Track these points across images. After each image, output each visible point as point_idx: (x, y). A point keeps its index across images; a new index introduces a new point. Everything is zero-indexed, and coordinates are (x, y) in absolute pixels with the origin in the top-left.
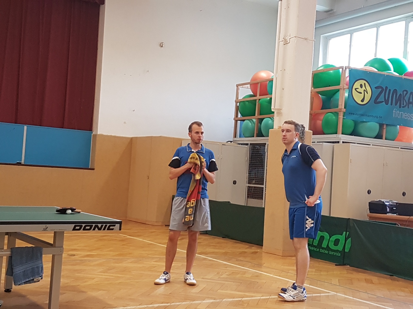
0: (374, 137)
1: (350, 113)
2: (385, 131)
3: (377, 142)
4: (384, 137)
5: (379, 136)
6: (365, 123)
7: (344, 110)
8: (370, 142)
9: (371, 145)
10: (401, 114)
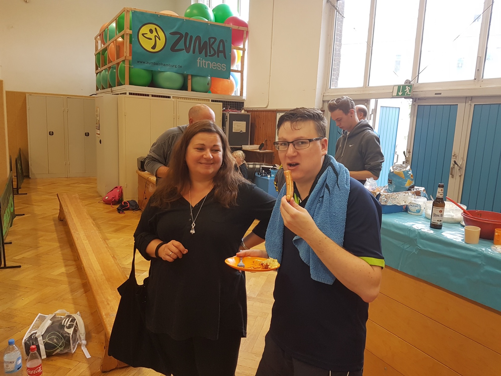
0: (178, 88)
1: (138, 62)
2: (190, 82)
4: (189, 89)
5: (183, 88)
7: (130, 58)
8: (170, 93)
9: (171, 97)
10: (208, 64)
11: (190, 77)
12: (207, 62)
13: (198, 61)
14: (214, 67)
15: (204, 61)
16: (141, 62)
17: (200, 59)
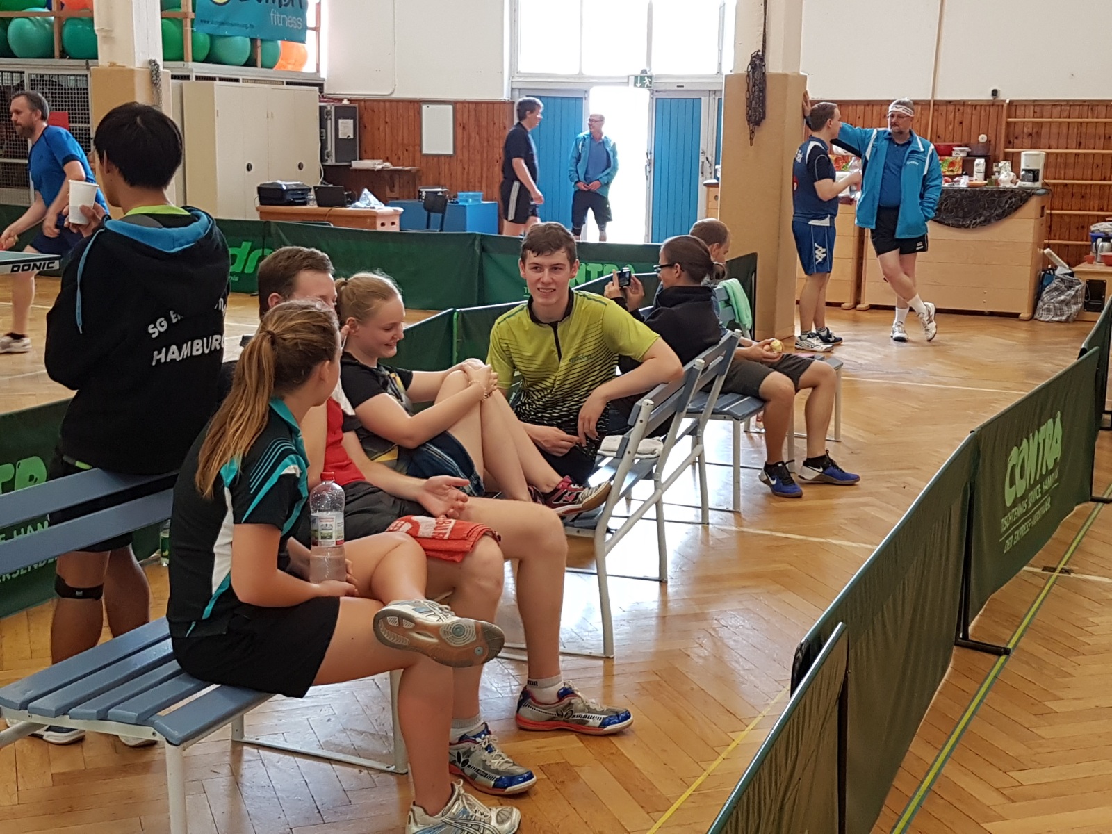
0: (243, 63)
1: (202, 21)
2: (259, 50)
3: (250, 74)
4: (259, 64)
5: (251, 63)
6: (228, 39)
7: (192, 15)
8: (240, 73)
9: (241, 80)
10: (284, 19)
11: (259, 43)
12: (282, 16)
13: (272, 14)
14: (290, 24)
15: (278, 15)
16: (205, 22)
17: (274, 13)
